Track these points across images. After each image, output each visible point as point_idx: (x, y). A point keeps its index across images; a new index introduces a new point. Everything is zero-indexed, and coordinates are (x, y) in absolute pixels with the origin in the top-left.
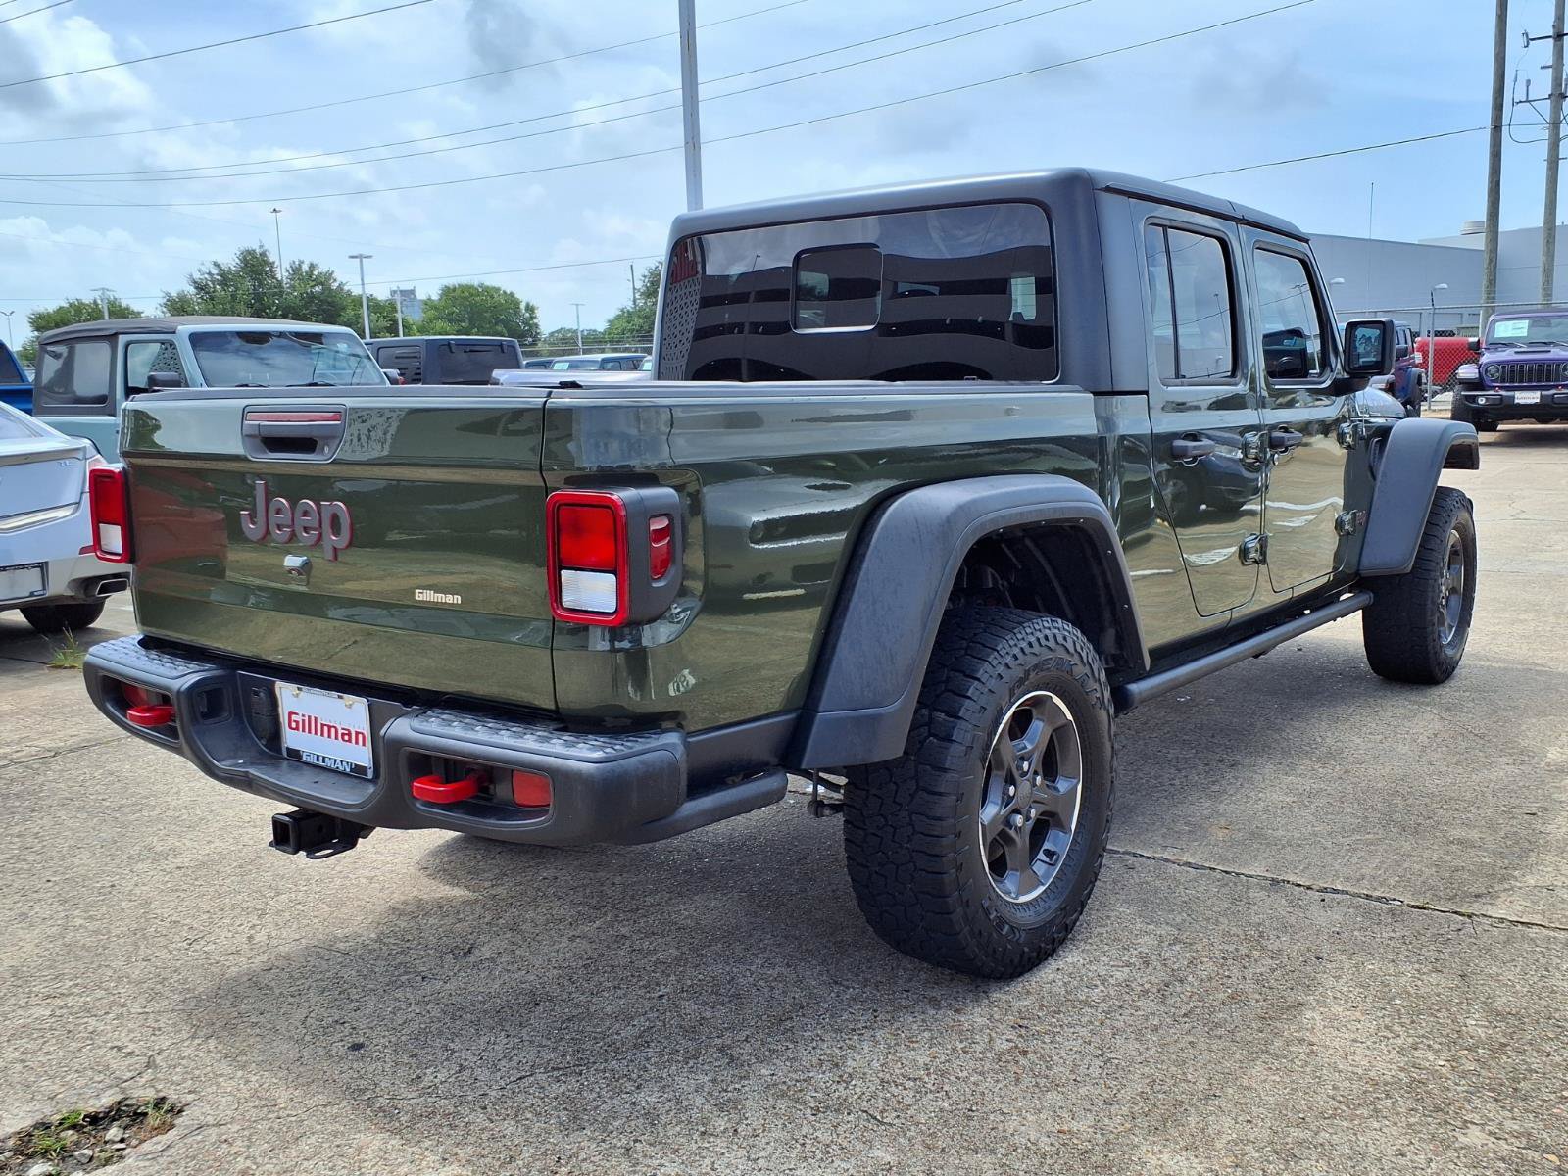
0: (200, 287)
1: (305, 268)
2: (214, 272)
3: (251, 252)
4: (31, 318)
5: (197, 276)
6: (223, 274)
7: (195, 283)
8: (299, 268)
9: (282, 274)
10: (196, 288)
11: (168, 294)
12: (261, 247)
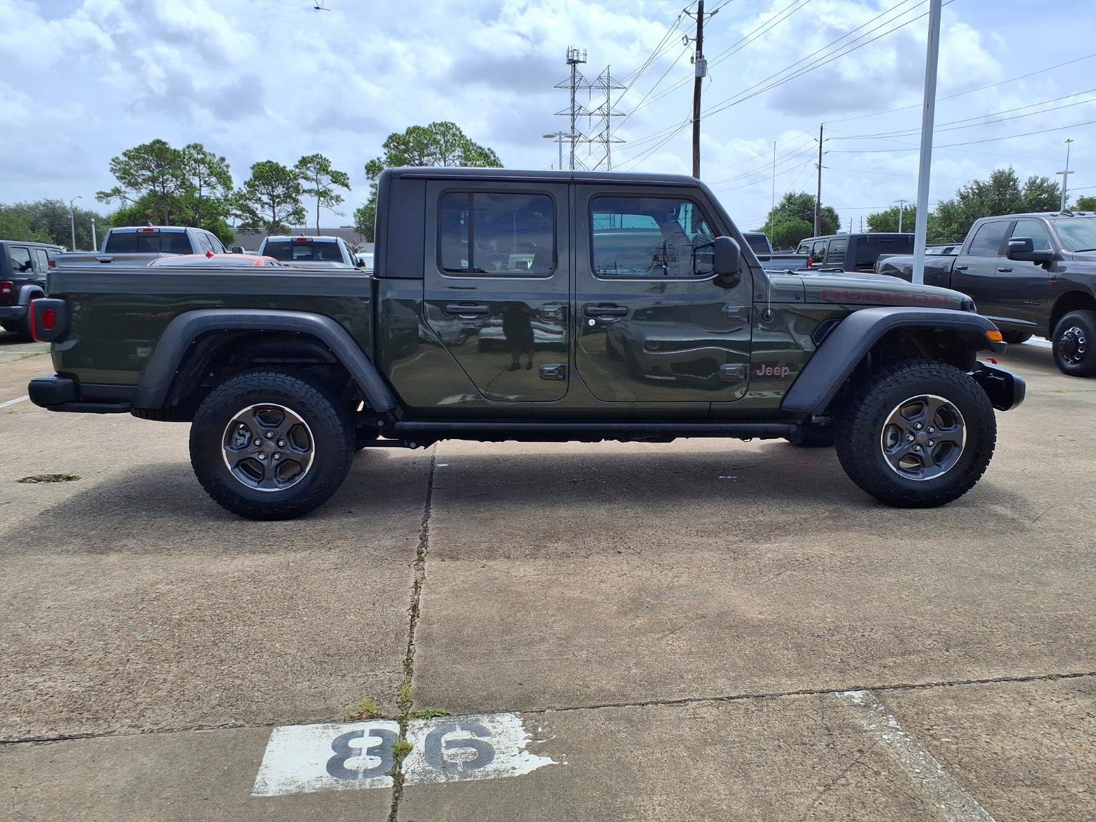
0: (964, 197)
1: (1038, 181)
2: (974, 187)
3: (1002, 173)
4: (868, 219)
5: (963, 190)
6: (979, 188)
7: (961, 195)
8: (1034, 182)
9: (1022, 186)
10: (961, 198)
11: (942, 203)
12: (1010, 169)
